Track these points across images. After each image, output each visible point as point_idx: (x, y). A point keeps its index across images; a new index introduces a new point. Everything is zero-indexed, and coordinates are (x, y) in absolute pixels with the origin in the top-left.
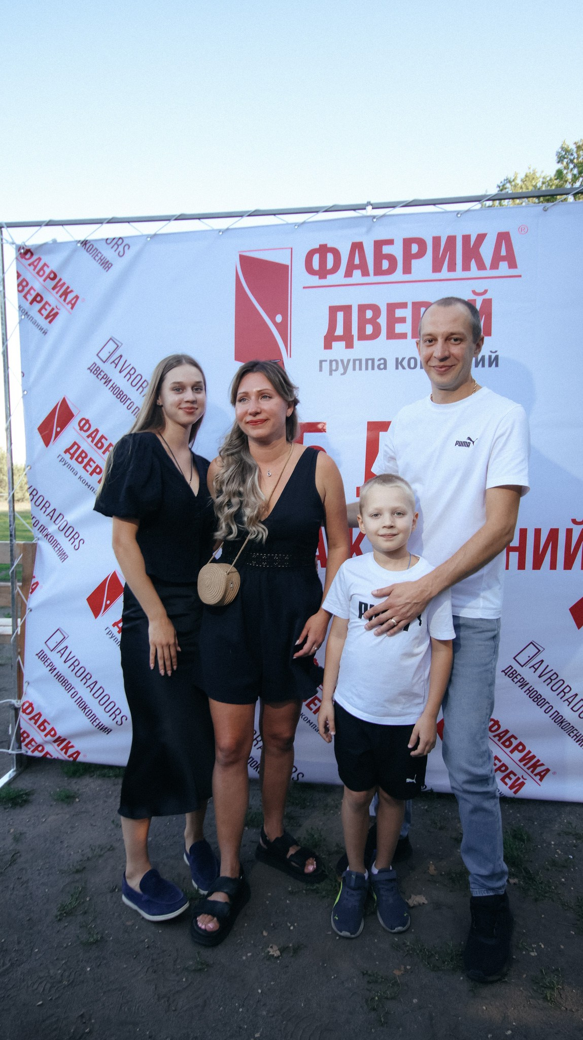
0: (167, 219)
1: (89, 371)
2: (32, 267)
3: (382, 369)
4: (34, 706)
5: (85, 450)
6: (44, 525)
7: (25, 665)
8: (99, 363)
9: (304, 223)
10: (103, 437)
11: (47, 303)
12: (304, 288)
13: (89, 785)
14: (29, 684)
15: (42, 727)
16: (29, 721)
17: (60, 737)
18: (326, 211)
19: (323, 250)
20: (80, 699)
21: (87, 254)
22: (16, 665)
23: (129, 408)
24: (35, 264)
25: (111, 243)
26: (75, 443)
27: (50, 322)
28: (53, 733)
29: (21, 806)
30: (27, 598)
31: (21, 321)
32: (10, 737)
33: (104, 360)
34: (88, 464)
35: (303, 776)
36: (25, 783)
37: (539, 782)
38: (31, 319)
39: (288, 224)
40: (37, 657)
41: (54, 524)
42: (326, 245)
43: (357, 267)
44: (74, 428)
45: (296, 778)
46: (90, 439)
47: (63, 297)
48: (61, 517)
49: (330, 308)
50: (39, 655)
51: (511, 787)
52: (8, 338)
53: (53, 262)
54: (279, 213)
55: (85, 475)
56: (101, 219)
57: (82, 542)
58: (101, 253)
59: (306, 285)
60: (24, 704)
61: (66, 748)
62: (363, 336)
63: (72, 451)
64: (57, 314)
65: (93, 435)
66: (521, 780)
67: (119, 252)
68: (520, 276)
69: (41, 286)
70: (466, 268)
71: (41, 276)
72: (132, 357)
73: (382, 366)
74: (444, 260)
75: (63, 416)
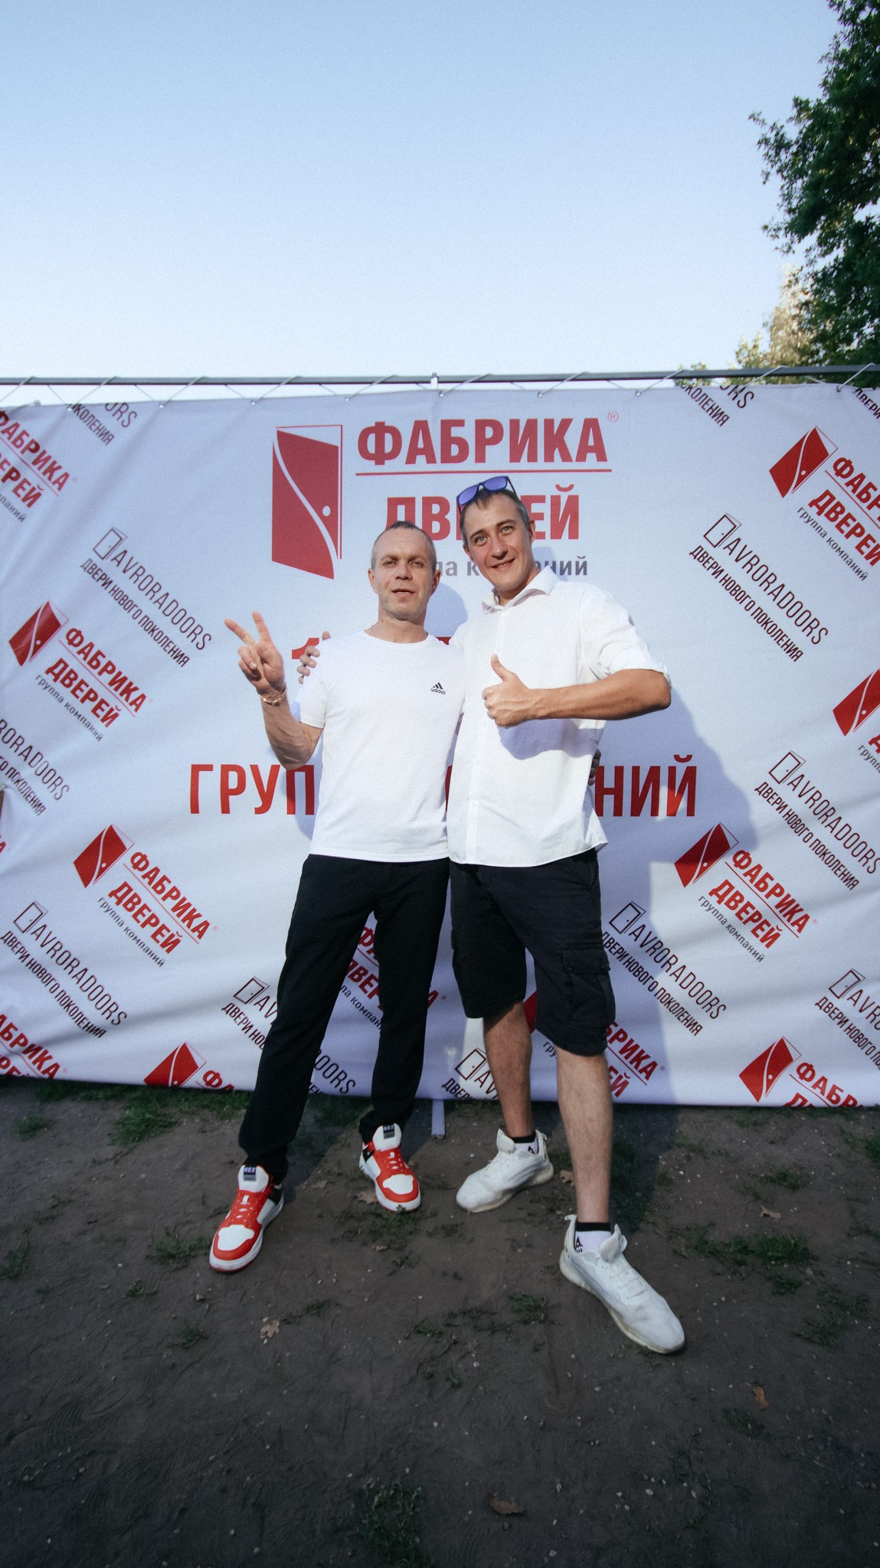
0: (184, 382)
1: (82, 569)
2: (7, 436)
3: (451, 575)
5: (75, 670)
6: (15, 767)
8: (96, 560)
9: (356, 395)
10: (99, 653)
11: (25, 481)
12: (357, 474)
13: (72, 1109)
15: (7, 1035)
17: (32, 1045)
18: (383, 383)
19: (380, 429)
20: (63, 993)
21: (81, 422)
23: (135, 616)
24: (11, 431)
25: (112, 408)
26: (61, 661)
27: (29, 505)
28: (22, 1041)
33: (103, 556)
34: (78, 687)
35: (354, 1085)
37: (645, 1080)
38: (5, 499)
39: (336, 396)
40: (2, 941)
41: (28, 766)
42: (384, 423)
43: (421, 452)
44: (60, 641)
45: (344, 1090)
46: (82, 656)
47: (48, 474)
48: (39, 757)
49: (390, 500)
50: (5, 938)
53: (35, 430)
54: (327, 381)
55: (75, 703)
56: (98, 379)
57: (66, 788)
58: (99, 422)
59: (359, 472)
61: (41, 1060)
63: (56, 671)
64: (38, 495)
65: (86, 651)
66: (624, 1079)
67: (123, 421)
68: (610, 471)
69: (17, 458)
70: (549, 458)
71: (18, 447)
72: (140, 553)
73: (451, 572)
74: (523, 449)
75: (46, 625)
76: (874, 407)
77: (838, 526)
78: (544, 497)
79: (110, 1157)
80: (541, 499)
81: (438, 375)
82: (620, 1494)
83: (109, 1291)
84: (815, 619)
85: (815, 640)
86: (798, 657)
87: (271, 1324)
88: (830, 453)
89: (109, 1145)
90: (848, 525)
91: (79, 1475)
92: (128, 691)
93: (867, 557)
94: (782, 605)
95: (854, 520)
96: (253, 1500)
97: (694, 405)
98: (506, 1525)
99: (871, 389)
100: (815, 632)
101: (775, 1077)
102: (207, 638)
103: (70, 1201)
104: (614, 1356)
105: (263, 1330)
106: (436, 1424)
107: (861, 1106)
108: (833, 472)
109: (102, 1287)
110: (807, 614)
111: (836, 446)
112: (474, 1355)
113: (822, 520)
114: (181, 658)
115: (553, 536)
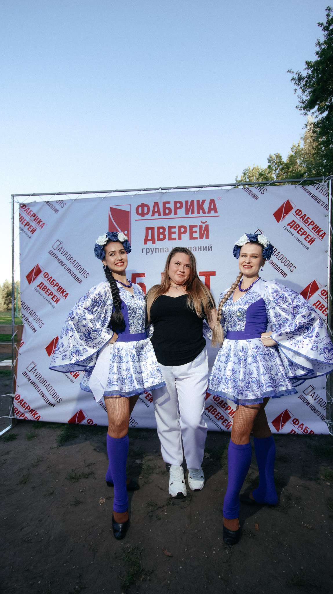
0: (81, 193)
1: (49, 253)
2: (26, 212)
3: (167, 252)
4: (21, 396)
5: (47, 286)
6: (27, 317)
7: (17, 378)
8: (53, 250)
9: (135, 195)
10: (54, 280)
11: (31, 226)
12: (136, 220)
13: (44, 431)
14: (19, 386)
15: (24, 406)
16: (17, 403)
17: (32, 409)
18: (144, 190)
19: (143, 205)
20: (42, 392)
21: (49, 207)
22: (13, 379)
23: (65, 268)
24: (27, 210)
25: (58, 202)
26: (42, 283)
27: (32, 233)
28: (28, 408)
29: (12, 440)
30: (19, 349)
31: (20, 233)
32: (9, 411)
33: (55, 249)
34: (47, 291)
36: (15, 432)
38: (25, 232)
39: (129, 195)
40: (23, 375)
41: (31, 317)
42: (144, 203)
43: (156, 212)
44: (41, 276)
45: (134, 426)
46: (48, 281)
47: (38, 223)
48: (35, 314)
49: (146, 228)
51: (226, 427)
52: (14, 239)
53: (34, 210)
54: (126, 191)
55: (46, 296)
56: (54, 193)
57: (43, 324)
58: (54, 206)
60: (16, 396)
61: (35, 414)
62: (159, 239)
63: (40, 286)
64: (35, 230)
65: (50, 279)
67: (62, 206)
68: (219, 216)
69: (29, 219)
70: (198, 213)
71: (29, 215)
72: (67, 248)
73: (167, 251)
74: (190, 210)
75: (37, 271)
76: (308, 192)
77: (298, 232)
78: (197, 225)
79: (56, 447)
80: (196, 226)
81: (162, 187)
82: (204, 552)
83: (53, 488)
84: (291, 263)
85: (292, 271)
86: (286, 276)
87: (103, 499)
88: (294, 207)
89: (55, 443)
90: (301, 231)
91: (41, 540)
92: (63, 292)
93: (308, 242)
94: (279, 259)
95: (303, 230)
96: (92, 549)
97: (247, 194)
98: (168, 559)
99: (307, 186)
100: (291, 268)
101: (284, 423)
102: (88, 274)
103: (42, 460)
104: (211, 513)
105: (100, 501)
106: (151, 530)
107: (316, 434)
108: (295, 214)
109: (51, 487)
110: (288, 262)
111: (296, 205)
112: (166, 511)
113: (292, 230)
114: (79, 281)
115: (200, 239)
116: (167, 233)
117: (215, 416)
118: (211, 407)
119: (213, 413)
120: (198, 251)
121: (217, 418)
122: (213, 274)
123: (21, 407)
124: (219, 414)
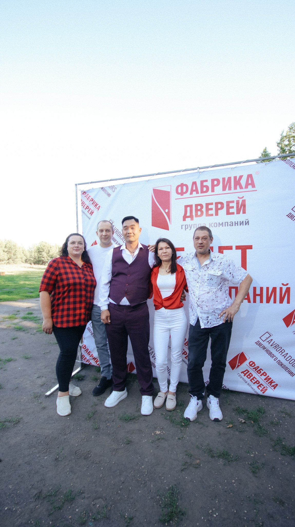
0: (129, 178)
2: (86, 197)
4: (86, 346)
9: (175, 176)
11: (90, 209)
12: (176, 199)
15: (89, 354)
16: (84, 351)
17: (94, 358)
18: (183, 171)
19: (182, 185)
21: (103, 192)
23: (117, 243)
24: (87, 196)
25: (110, 188)
27: (91, 215)
28: (92, 356)
29: (81, 381)
31: (82, 215)
36: (83, 373)
37: (274, 390)
38: (86, 214)
39: (170, 177)
42: (183, 183)
43: (194, 191)
47: (95, 206)
49: (185, 206)
50: (88, 329)
51: (261, 391)
52: (78, 221)
53: (92, 195)
54: (166, 172)
56: (107, 180)
58: (107, 191)
60: (83, 345)
62: (197, 215)
64: (93, 212)
66: (266, 388)
67: (113, 191)
68: (256, 190)
69: (88, 203)
70: (235, 188)
71: (88, 200)
72: (117, 226)
74: (227, 186)
80: (233, 202)
81: (199, 167)
115: (237, 213)
116: (204, 210)
117: (251, 380)
118: (247, 371)
119: (249, 377)
120: (235, 225)
121: (252, 382)
122: (250, 247)
123: (87, 354)
124: (254, 379)
